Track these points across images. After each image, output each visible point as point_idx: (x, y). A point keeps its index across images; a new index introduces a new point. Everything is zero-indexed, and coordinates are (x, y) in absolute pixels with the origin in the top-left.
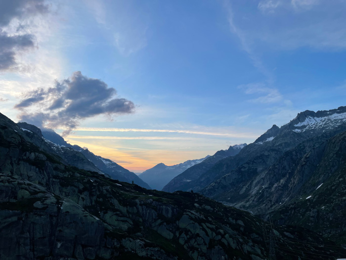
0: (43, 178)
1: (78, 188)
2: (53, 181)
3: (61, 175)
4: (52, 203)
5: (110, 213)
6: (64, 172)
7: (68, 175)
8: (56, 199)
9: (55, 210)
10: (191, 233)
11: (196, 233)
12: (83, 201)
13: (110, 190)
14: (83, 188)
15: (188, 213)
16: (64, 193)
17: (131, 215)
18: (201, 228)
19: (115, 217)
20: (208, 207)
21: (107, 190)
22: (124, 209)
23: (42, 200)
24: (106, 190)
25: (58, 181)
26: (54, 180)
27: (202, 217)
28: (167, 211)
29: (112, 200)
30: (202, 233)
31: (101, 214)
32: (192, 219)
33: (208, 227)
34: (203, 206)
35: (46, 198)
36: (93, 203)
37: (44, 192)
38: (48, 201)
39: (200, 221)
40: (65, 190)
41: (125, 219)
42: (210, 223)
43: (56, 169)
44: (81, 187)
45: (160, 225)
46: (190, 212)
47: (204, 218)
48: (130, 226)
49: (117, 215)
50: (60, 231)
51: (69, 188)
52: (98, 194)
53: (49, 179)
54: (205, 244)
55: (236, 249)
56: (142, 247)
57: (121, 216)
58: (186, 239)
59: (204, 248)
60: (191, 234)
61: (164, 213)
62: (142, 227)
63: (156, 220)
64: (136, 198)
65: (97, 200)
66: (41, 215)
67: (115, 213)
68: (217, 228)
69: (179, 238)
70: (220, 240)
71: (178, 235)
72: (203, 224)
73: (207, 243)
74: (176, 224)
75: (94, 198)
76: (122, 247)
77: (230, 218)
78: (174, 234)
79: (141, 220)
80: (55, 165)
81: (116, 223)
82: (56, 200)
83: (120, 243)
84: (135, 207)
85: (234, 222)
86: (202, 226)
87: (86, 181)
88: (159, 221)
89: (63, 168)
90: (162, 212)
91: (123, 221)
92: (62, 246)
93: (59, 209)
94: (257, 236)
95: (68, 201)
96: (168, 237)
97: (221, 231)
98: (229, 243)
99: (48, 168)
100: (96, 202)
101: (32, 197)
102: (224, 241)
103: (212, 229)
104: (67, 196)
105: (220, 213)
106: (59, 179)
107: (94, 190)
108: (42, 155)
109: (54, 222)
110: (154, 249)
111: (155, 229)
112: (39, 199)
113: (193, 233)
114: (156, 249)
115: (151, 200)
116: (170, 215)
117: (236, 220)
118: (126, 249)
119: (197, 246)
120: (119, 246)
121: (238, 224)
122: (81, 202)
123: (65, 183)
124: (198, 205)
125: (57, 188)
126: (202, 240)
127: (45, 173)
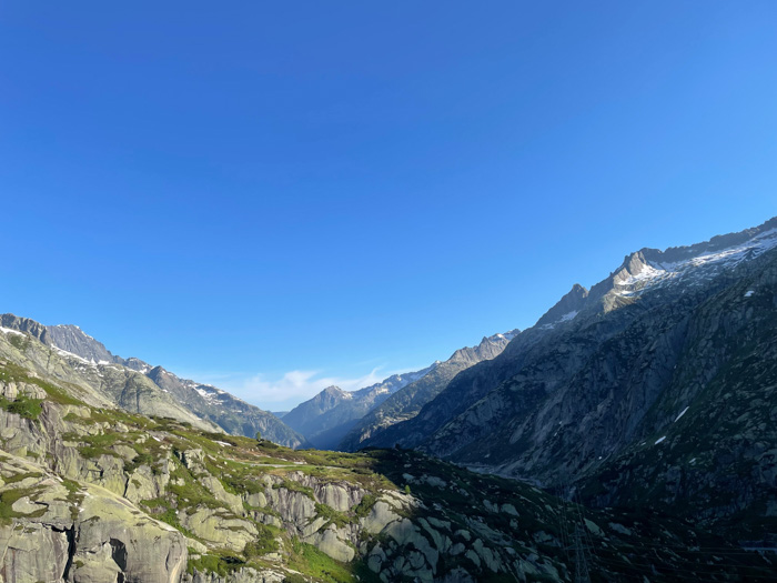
0: (38, 442)
1: (124, 458)
2: (64, 447)
3: (82, 431)
4: (58, 499)
5: (202, 512)
6: (88, 422)
7: (100, 431)
8: (68, 488)
9: (65, 513)
10: (395, 543)
11: (406, 544)
12: (138, 488)
13: (202, 458)
14: (135, 459)
15: (385, 497)
16: (90, 474)
17: (253, 514)
18: (418, 529)
19: (214, 521)
20: (434, 481)
21: (195, 460)
22: (236, 502)
23: (34, 494)
24: (192, 458)
25: (76, 444)
26: (65, 443)
27: (419, 504)
28: (338, 497)
29: (208, 480)
30: (420, 542)
31: (182, 516)
32: (395, 510)
33: (433, 527)
34: (422, 479)
35: (44, 488)
36: (162, 493)
37: (38, 475)
38: (47, 497)
39: (414, 515)
40: (91, 465)
41: (239, 523)
42: (438, 515)
43: (70, 418)
44: (132, 454)
45: (321, 530)
47: (424, 507)
48: (252, 538)
49: (218, 514)
50: (79, 565)
51: (102, 459)
52: (174, 469)
53: (54, 442)
54: (429, 567)
55: (500, 572)
57: (231, 518)
58: (384, 558)
59: (427, 577)
60: (395, 547)
61: (331, 502)
62: (280, 540)
63: (311, 520)
64: (264, 470)
65: (170, 484)
67: (214, 511)
68: (454, 527)
69: (367, 557)
70: (462, 555)
71: (365, 551)
72: (423, 521)
73: (433, 564)
74: (360, 526)
75: (165, 479)
77: (486, 502)
78: (357, 548)
79: (277, 522)
80: (69, 408)
81: (217, 535)
82: (67, 493)
84: (261, 494)
85: (495, 509)
86: (419, 525)
87: (143, 441)
88: (320, 522)
89: (87, 414)
90: (325, 501)
91: (233, 529)
94: (549, 537)
95: (98, 491)
96: (343, 558)
97: (465, 533)
98: (482, 561)
99: (50, 417)
100: (170, 488)
101: (9, 487)
102: (470, 555)
103: (442, 531)
105: (463, 491)
106: (79, 440)
107: (161, 461)
108: (33, 387)
111: (311, 541)
113: (400, 542)
115: (301, 473)
116: (345, 507)
117: (500, 504)
119: (411, 574)
121: (506, 514)
122: (131, 492)
123: (90, 450)
124: (412, 477)
125: (74, 461)
126: (422, 558)
127: (43, 429)
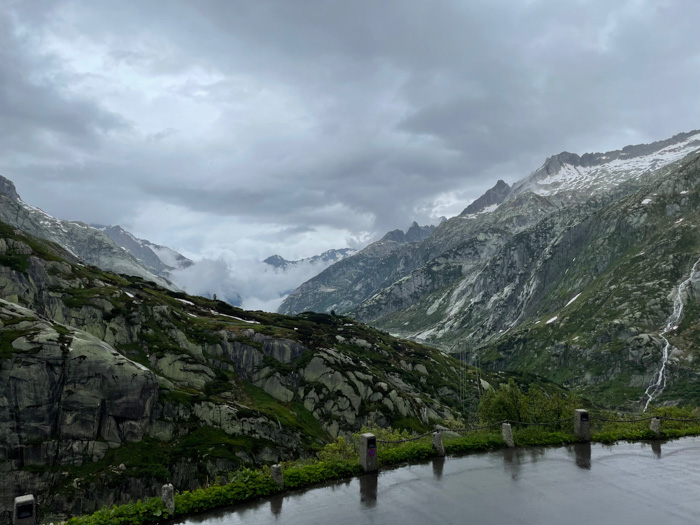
0: (28, 291)
1: (102, 309)
2: (50, 297)
3: (65, 284)
4: (50, 340)
5: (169, 358)
6: (70, 277)
7: (80, 285)
8: (58, 332)
9: (57, 352)
10: (327, 390)
11: (336, 390)
12: (114, 334)
13: (168, 313)
14: (113, 311)
15: (322, 354)
16: (73, 320)
17: (211, 361)
18: (347, 380)
19: (179, 365)
20: (362, 342)
21: (162, 314)
22: (197, 350)
23: (29, 334)
24: (160, 313)
25: (60, 295)
26: (51, 294)
27: (349, 360)
28: (282, 350)
29: (174, 332)
30: (347, 390)
31: (152, 359)
32: (328, 364)
33: (358, 379)
34: (352, 340)
35: (38, 331)
36: (135, 339)
37: (33, 320)
38: (42, 337)
39: (343, 368)
40: (74, 313)
41: (201, 367)
42: (364, 371)
43: (53, 271)
44: (109, 308)
45: (268, 377)
46: (325, 352)
47: (353, 363)
48: (210, 379)
49: (183, 360)
50: (70, 393)
51: (84, 309)
52: (144, 320)
53: (41, 291)
54: (353, 409)
55: (408, 416)
56: (233, 418)
57: (191, 363)
58: (317, 400)
59: (350, 417)
60: (327, 393)
61: (276, 355)
62: (233, 382)
63: (259, 368)
64: (222, 327)
65: (142, 332)
66: (28, 364)
67: (179, 357)
68: (376, 380)
69: (304, 399)
70: (380, 401)
71: (302, 395)
72: (350, 374)
73: (357, 407)
74: (299, 375)
75: (137, 329)
76: (195, 418)
77: (403, 362)
78: (296, 392)
79: (231, 368)
80: (50, 264)
81: (182, 375)
82: (57, 335)
83: (191, 411)
84: (219, 346)
85: (410, 368)
86: (348, 377)
87: (118, 296)
88: (266, 370)
89: (68, 269)
90: (272, 353)
91: (195, 371)
92: (75, 419)
93: (65, 351)
94: (451, 392)
95: (82, 337)
96: (284, 399)
97: (383, 385)
98: (395, 407)
99: (37, 270)
100: (141, 336)
101: (8, 329)
102: (387, 402)
103: (366, 382)
104: (80, 324)
105: (385, 352)
106: (62, 292)
107: (134, 314)
108: (21, 244)
109: (57, 377)
110: (255, 421)
111: (259, 384)
112: (22, 333)
113: (331, 389)
114: (261, 420)
115: (251, 331)
116: (287, 358)
117: (414, 364)
118: (203, 421)
119: (338, 414)
120: (188, 417)
121: (417, 371)
122: (109, 336)
123: (73, 301)
124: (343, 339)
125: (58, 309)
126: (348, 403)
127: (31, 280)
